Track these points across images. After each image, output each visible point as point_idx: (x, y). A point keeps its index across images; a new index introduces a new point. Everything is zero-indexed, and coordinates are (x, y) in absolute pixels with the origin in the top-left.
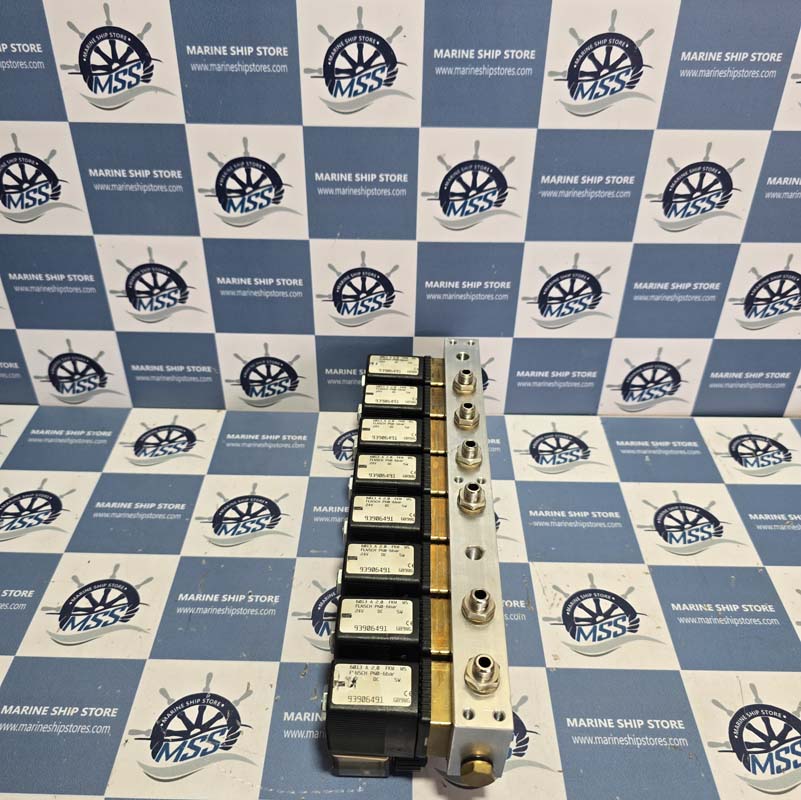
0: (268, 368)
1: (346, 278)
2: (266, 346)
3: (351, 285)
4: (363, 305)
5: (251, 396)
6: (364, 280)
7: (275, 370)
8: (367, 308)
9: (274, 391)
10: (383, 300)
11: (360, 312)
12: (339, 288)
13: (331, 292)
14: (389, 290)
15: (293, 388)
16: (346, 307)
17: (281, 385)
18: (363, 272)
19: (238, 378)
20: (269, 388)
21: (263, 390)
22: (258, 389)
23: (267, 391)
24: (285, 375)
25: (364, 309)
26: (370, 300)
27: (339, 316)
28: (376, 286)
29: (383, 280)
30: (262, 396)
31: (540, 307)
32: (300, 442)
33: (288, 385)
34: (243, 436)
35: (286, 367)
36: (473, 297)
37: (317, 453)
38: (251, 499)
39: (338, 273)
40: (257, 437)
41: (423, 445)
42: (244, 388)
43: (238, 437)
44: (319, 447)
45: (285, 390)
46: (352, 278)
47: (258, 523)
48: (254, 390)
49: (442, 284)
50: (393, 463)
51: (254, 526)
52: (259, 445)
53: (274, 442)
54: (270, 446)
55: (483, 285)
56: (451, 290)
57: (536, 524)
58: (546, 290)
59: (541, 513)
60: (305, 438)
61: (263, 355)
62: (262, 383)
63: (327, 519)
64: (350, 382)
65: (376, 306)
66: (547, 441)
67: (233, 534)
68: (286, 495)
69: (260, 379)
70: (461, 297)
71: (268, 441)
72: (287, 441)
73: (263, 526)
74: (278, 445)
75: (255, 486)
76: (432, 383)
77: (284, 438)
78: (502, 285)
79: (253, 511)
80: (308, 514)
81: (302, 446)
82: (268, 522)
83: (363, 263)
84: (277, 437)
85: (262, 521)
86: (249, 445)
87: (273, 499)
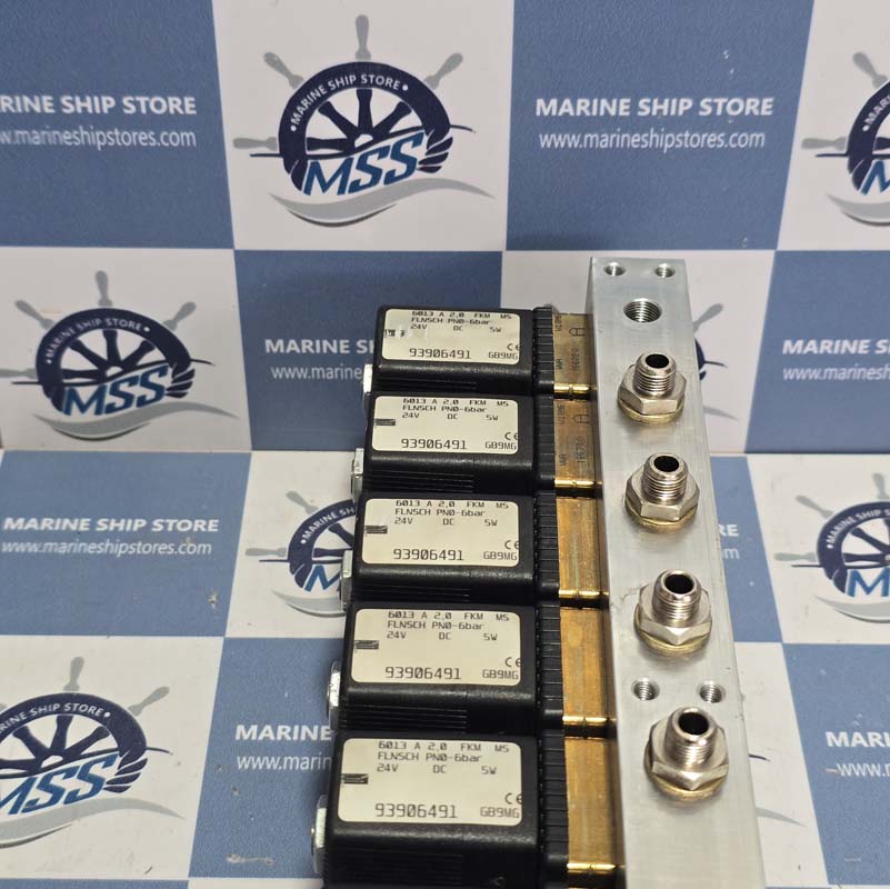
0: (111, 339)
1: (315, 91)
2: (101, 279)
3: (330, 112)
4: (362, 166)
5: (68, 412)
6: (364, 99)
7: (128, 343)
8: (376, 173)
9: (128, 398)
10: (420, 153)
11: (356, 186)
12: (296, 119)
13: (275, 133)
14: (436, 122)
15: (179, 390)
16: (317, 170)
17: (145, 383)
18: (362, 74)
19: (31, 364)
20: (115, 392)
21: (99, 395)
22: (85, 393)
23: (109, 399)
24: (156, 355)
25: (366, 178)
26: (383, 153)
27: (298, 196)
28: (400, 112)
29: (418, 96)
30: (98, 412)
31: (851, 166)
32: (199, 537)
33: (166, 381)
34: (47, 523)
35: (157, 335)
36: (667, 142)
37: (246, 570)
38: (64, 705)
39: (293, 79)
40: (83, 525)
41: (536, 573)
42: (47, 392)
43: (33, 524)
44: (251, 552)
45: (158, 397)
46: (330, 93)
47: (84, 775)
48: (74, 397)
49: (583, 106)
50: (454, 632)
51: (71, 784)
52: (91, 548)
53: (129, 537)
54: (119, 550)
55: (696, 107)
56: (607, 123)
57: (846, 770)
58: (871, 118)
59: (858, 740)
60: (212, 526)
61: (94, 305)
62: (97, 377)
63: (272, 763)
64: (331, 374)
65: (401, 168)
66: (864, 527)
67: (14, 811)
68: (161, 693)
69: (89, 366)
70: (634, 140)
71: (114, 536)
72: (164, 537)
73: (97, 783)
74: (140, 548)
75: (77, 665)
76: (559, 387)
77: (158, 525)
78: (751, 106)
79: (72, 740)
80: (221, 747)
81: (206, 548)
82: (110, 773)
83: (363, 50)
84: (140, 523)
85: (96, 770)
86: (64, 548)
87: (125, 705)
